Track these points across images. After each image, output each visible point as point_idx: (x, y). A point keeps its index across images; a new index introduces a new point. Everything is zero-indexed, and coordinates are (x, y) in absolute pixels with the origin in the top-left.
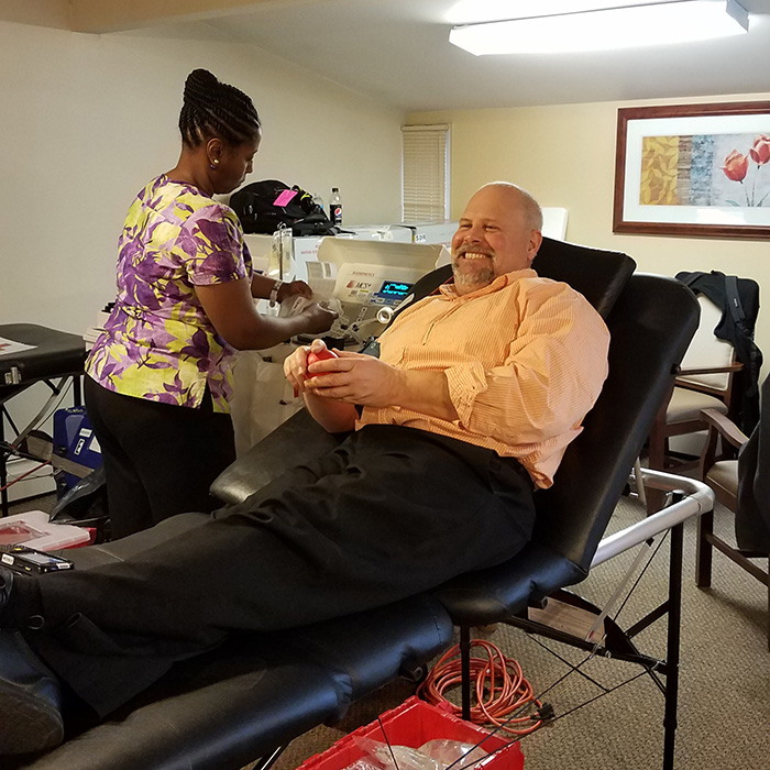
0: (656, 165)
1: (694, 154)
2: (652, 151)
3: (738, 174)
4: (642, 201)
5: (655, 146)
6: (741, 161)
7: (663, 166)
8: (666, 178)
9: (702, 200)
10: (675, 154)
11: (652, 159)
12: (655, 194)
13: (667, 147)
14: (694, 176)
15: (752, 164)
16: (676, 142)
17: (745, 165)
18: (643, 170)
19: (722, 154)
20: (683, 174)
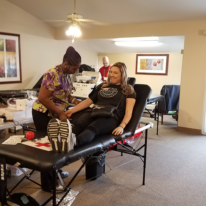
0: (143, 63)
1: (148, 62)
2: (142, 61)
3: (155, 65)
4: (140, 69)
5: (142, 60)
6: (156, 63)
7: (144, 64)
8: (144, 66)
9: (150, 69)
10: (145, 62)
11: (142, 62)
12: (142, 68)
13: (144, 61)
14: (148, 65)
15: (157, 63)
16: (146, 60)
17: (156, 64)
18: (140, 64)
19: (153, 62)
20: (147, 65)
